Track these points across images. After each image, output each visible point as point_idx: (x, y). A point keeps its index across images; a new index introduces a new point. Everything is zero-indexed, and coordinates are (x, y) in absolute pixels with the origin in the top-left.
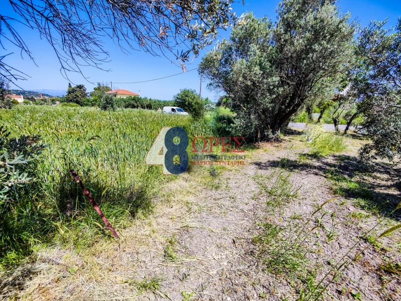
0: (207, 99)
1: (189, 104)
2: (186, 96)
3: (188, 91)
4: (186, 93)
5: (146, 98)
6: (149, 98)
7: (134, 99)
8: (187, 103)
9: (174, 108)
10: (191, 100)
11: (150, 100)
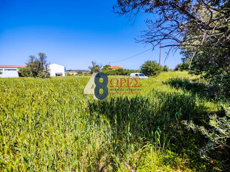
0: (166, 66)
1: (150, 70)
2: (149, 65)
3: (150, 61)
4: (148, 63)
5: (126, 69)
6: (127, 69)
7: (118, 70)
8: (149, 70)
9: (138, 73)
10: (152, 68)
11: (128, 70)
